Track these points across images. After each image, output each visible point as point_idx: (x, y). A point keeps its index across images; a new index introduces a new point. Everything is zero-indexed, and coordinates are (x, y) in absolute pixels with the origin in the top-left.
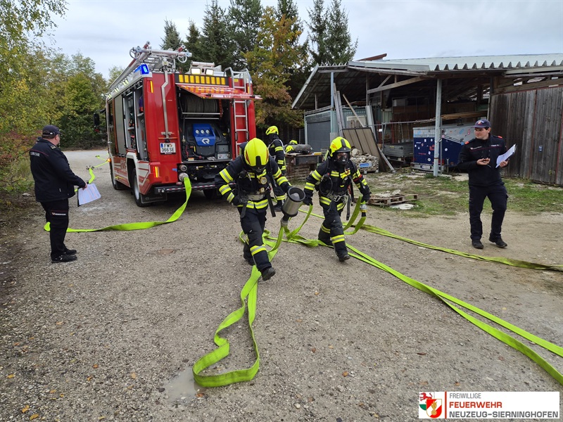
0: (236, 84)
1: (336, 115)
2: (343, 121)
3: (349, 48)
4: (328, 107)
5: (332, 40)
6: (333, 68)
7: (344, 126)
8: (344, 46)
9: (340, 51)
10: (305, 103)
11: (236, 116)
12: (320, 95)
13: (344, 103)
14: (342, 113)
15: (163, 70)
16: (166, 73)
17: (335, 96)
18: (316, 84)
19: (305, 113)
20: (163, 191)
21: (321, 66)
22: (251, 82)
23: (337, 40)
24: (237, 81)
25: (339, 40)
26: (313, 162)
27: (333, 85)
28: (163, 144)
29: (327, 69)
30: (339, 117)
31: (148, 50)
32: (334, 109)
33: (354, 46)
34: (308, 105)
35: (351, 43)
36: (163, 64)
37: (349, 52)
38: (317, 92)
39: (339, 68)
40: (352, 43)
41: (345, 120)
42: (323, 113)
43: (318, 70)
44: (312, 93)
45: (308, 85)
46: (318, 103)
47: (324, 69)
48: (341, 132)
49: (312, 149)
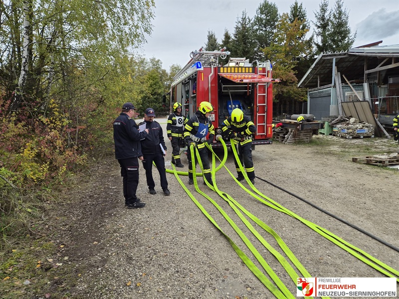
0: (260, 72)
1: (336, 91)
2: (342, 96)
3: (349, 39)
4: (330, 85)
5: (334, 33)
6: (335, 55)
7: (342, 99)
8: (343, 38)
9: (341, 42)
10: (309, 82)
11: (258, 94)
12: (322, 76)
13: (343, 81)
14: (341, 90)
15: (210, 65)
16: (212, 66)
17: (336, 76)
18: (319, 68)
19: (309, 90)
21: (325, 54)
22: (271, 69)
23: (338, 33)
24: (261, 69)
25: (340, 33)
26: (315, 128)
27: (334, 68)
29: (330, 56)
30: (338, 93)
31: (202, 52)
32: (335, 86)
33: (353, 37)
34: (312, 84)
35: (350, 35)
36: (211, 61)
37: (348, 41)
38: (320, 74)
39: (340, 55)
41: (344, 94)
42: (325, 89)
43: (322, 57)
44: (315, 76)
45: (313, 69)
46: (320, 82)
47: (327, 56)
48: (340, 105)
49: (315, 118)
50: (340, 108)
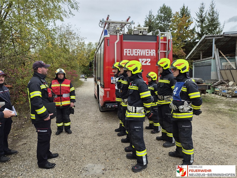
1: (215, 62)
2: (220, 65)
3: (219, 28)
4: (210, 58)
5: (209, 25)
6: (214, 36)
7: (220, 67)
8: (215, 28)
9: (214, 31)
10: (194, 56)
12: (203, 52)
13: (220, 55)
14: (219, 61)
15: (116, 33)
16: (118, 34)
17: (215, 51)
18: (202, 46)
19: (193, 61)
20: (110, 107)
21: (207, 36)
25: (213, 25)
26: (204, 89)
27: (214, 46)
28: (113, 77)
29: (211, 37)
30: (217, 63)
31: (108, 21)
32: (214, 58)
33: (222, 27)
34: (195, 57)
36: (117, 29)
37: (219, 30)
38: (202, 50)
39: (218, 36)
40: (221, 26)
41: (221, 64)
42: (207, 61)
43: (205, 38)
44: (199, 51)
45: (197, 47)
46: (203, 56)
47: (209, 37)
48: (219, 72)
49: (203, 81)
50: (219, 74)
